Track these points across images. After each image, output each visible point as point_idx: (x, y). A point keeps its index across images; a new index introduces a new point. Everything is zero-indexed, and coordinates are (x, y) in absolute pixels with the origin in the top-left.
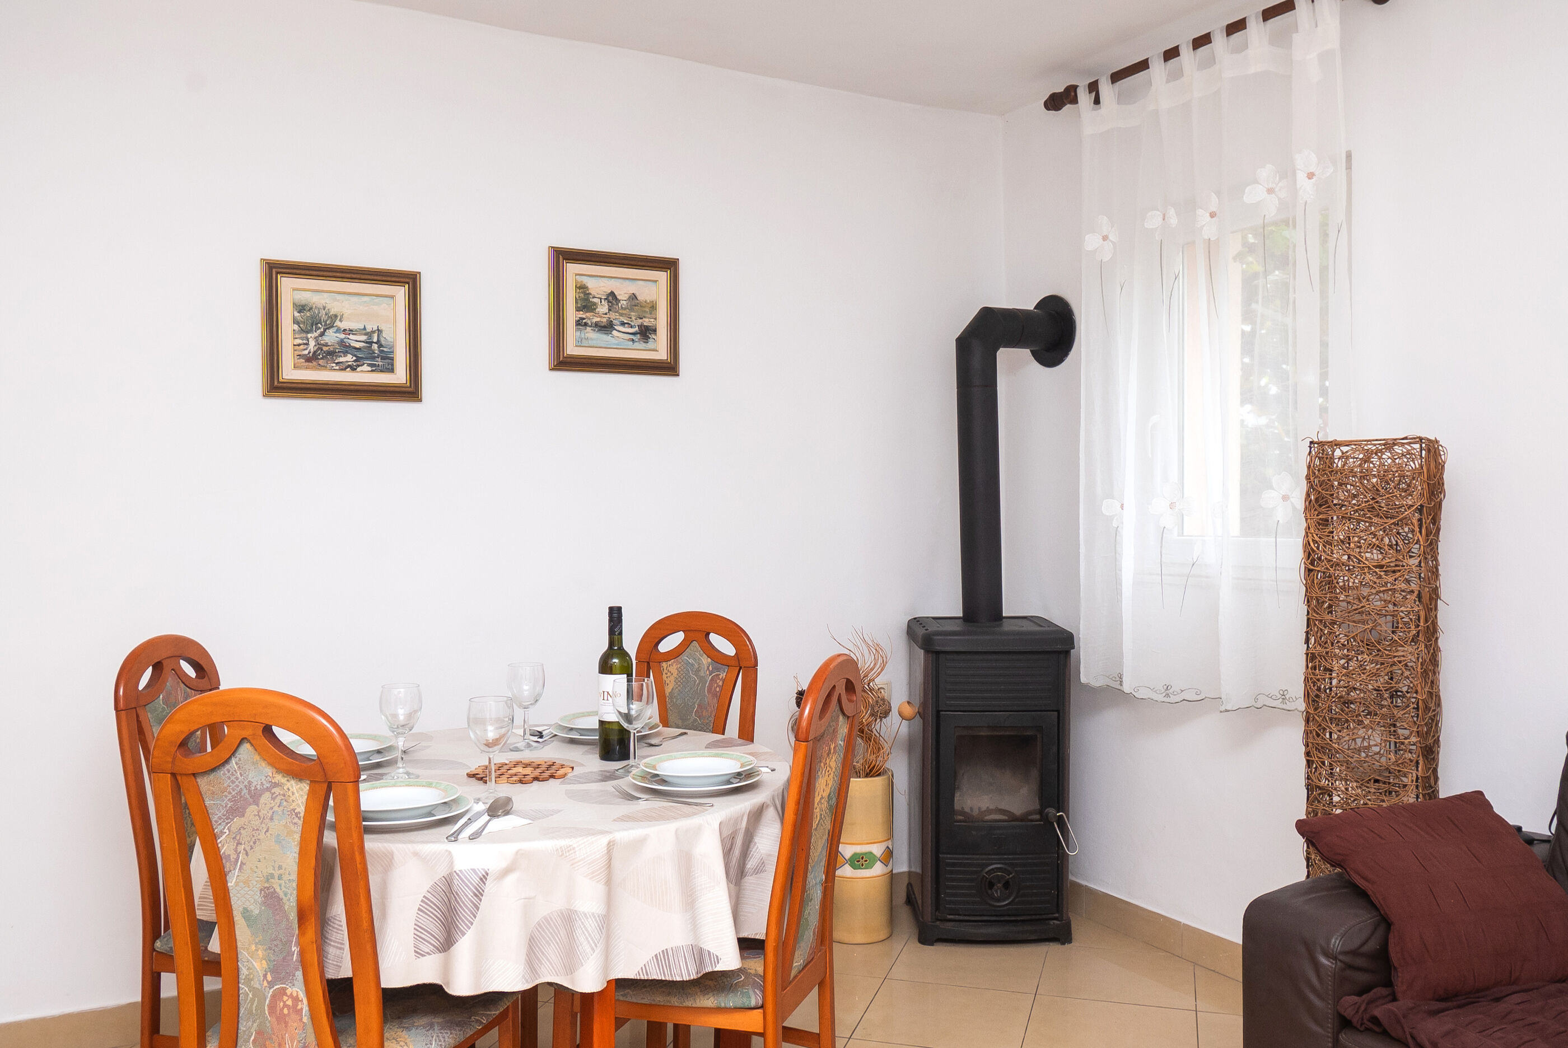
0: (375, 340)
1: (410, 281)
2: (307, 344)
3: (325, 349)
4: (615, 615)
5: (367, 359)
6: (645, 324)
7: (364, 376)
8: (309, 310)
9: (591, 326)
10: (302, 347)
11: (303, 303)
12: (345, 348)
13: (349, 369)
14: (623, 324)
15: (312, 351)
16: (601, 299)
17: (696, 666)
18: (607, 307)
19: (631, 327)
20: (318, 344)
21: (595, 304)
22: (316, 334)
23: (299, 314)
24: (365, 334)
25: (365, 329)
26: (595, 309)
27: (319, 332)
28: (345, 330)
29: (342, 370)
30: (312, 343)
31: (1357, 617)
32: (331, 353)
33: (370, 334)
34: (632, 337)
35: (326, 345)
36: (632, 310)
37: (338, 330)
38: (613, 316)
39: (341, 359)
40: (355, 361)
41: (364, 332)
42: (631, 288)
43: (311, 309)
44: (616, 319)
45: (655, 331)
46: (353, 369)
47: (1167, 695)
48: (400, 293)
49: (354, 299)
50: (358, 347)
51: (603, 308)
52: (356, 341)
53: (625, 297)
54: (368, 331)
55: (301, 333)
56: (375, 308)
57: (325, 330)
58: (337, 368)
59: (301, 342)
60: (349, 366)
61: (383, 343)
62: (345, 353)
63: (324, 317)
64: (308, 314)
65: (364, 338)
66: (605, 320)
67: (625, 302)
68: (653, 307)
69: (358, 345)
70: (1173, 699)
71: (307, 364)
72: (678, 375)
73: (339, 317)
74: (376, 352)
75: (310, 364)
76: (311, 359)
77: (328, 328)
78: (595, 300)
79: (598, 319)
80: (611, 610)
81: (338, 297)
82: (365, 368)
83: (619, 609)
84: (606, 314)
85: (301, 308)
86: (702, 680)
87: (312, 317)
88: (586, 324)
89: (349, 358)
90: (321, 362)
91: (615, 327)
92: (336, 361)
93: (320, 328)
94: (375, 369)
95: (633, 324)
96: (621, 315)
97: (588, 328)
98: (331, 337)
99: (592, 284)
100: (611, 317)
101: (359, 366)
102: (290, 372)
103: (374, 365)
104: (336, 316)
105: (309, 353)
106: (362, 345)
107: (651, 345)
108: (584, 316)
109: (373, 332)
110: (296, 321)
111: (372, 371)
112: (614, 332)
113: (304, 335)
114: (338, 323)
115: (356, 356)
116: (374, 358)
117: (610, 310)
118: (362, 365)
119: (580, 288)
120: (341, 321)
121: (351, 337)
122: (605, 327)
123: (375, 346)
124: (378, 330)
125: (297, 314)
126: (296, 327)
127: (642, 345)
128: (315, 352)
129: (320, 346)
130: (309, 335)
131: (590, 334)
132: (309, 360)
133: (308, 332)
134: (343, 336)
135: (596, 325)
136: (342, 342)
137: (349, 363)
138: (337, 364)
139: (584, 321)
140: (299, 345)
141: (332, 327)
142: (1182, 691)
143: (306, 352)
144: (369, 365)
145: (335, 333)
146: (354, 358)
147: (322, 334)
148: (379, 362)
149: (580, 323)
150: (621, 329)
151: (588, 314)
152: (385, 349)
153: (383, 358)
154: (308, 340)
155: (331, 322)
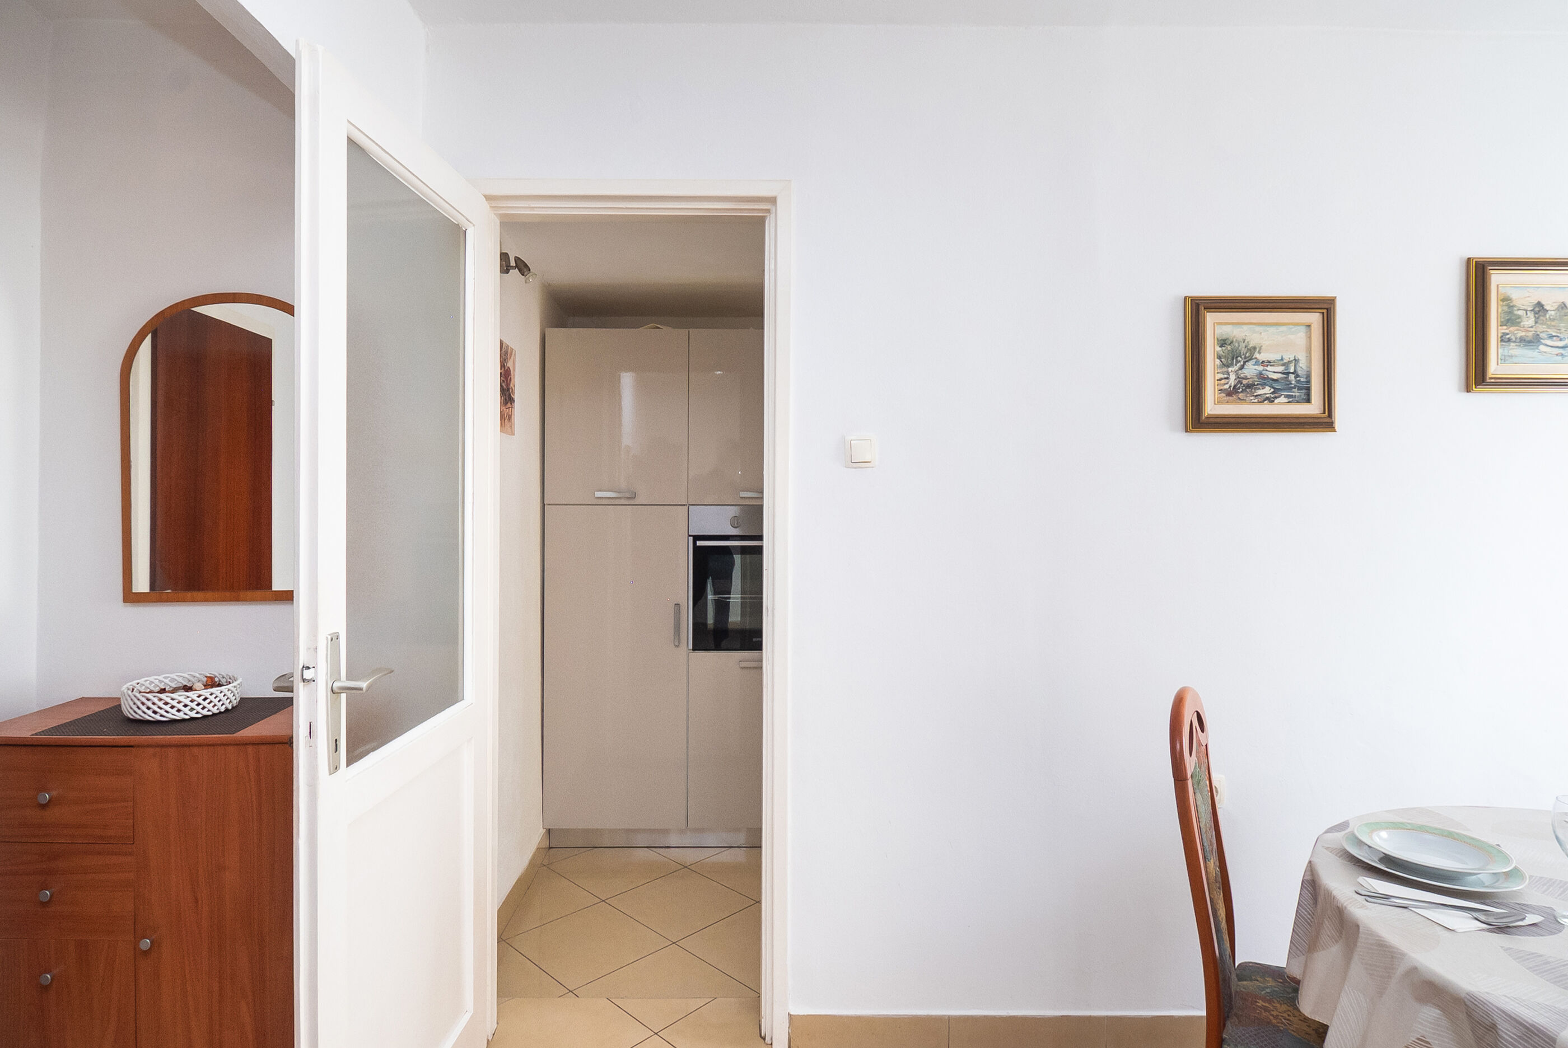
0: (1292, 370)
1: (1326, 308)
2: (1227, 378)
3: (1245, 382)
7: (1282, 408)
8: (1230, 344)
9: (1515, 342)
10: (1223, 381)
11: (1224, 337)
12: (1264, 380)
13: (1266, 402)
14: (1551, 337)
15: (1233, 385)
16: (1527, 311)
18: (1532, 319)
19: (1561, 340)
20: (1238, 378)
21: (1519, 317)
22: (1236, 368)
23: (1220, 349)
24: (1283, 365)
25: (1282, 359)
26: (1520, 323)
27: (1238, 365)
28: (1263, 362)
29: (1260, 402)
30: (1233, 377)
32: (1249, 386)
33: (1286, 365)
34: (1561, 351)
35: (1246, 378)
36: (1561, 319)
37: (1257, 363)
38: (1540, 328)
39: (1259, 392)
40: (1272, 393)
41: (1281, 362)
42: (1561, 297)
43: (1232, 342)
44: (1541, 333)
48: (1315, 318)
49: (1271, 330)
50: (1275, 378)
51: (1529, 321)
52: (1274, 372)
53: (1556, 306)
54: (1285, 361)
55: (1223, 367)
56: (1292, 337)
57: (1245, 363)
58: (1256, 401)
59: (1222, 376)
60: (1267, 399)
62: (1264, 385)
63: (1243, 350)
64: (1229, 348)
65: (1281, 369)
66: (1530, 334)
67: (1553, 313)
69: (1275, 376)
71: (1228, 398)
73: (1258, 350)
75: (1231, 398)
76: (1231, 393)
77: (1247, 361)
78: (1520, 313)
79: (1523, 334)
81: (1258, 328)
82: (1282, 399)
84: (1532, 327)
85: (1223, 343)
87: (1232, 351)
88: (1509, 340)
89: (1267, 390)
90: (1241, 395)
91: (1542, 341)
92: (1255, 394)
93: (1240, 361)
95: (1562, 336)
96: (1549, 327)
97: (1512, 344)
98: (1251, 370)
99: (1515, 295)
100: (1538, 330)
101: (1276, 398)
102: (1212, 407)
104: (1255, 348)
105: (1230, 387)
106: (1280, 376)
108: (1507, 331)
109: (1290, 362)
110: (1219, 355)
111: (1289, 402)
112: (1542, 348)
113: (1225, 369)
114: (1257, 355)
115: (1274, 388)
116: (1290, 389)
117: (1536, 322)
118: (1279, 397)
119: (1503, 300)
120: (1259, 352)
121: (1269, 368)
122: (1530, 342)
123: (1292, 377)
124: (1295, 359)
126: (1218, 361)
128: (1235, 386)
129: (1239, 379)
130: (1230, 369)
131: (1514, 350)
132: (1228, 394)
133: (1228, 366)
134: (1261, 368)
135: (1521, 339)
136: (1260, 375)
137: (1268, 395)
138: (1256, 396)
139: (1508, 336)
141: (1250, 360)
143: (1227, 386)
144: (1287, 396)
145: (1254, 365)
146: (1272, 390)
147: (1242, 367)
148: (1296, 393)
149: (1504, 339)
150: (1549, 342)
151: (1512, 329)
154: (1228, 374)
155: (1250, 354)
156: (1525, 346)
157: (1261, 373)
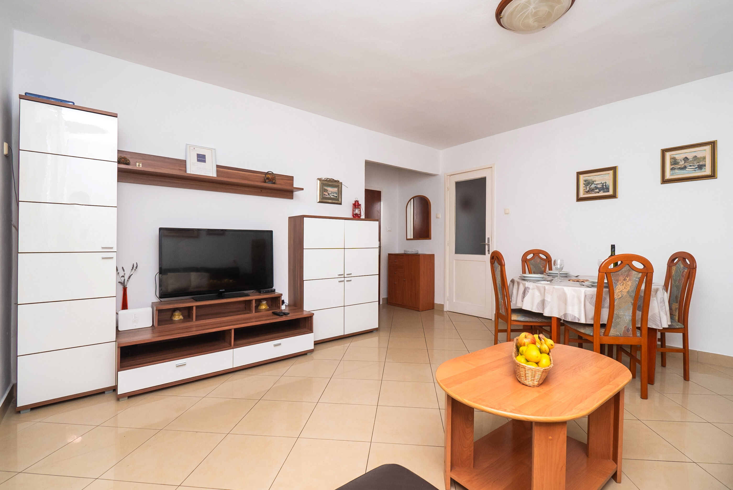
0: (604, 185)
1: (614, 169)
2: (587, 189)
3: (591, 189)
5: (602, 190)
6: (701, 164)
7: (602, 194)
9: (677, 169)
11: (586, 180)
12: (596, 188)
14: (691, 166)
16: (681, 160)
18: (684, 162)
22: (589, 186)
24: (602, 184)
26: (679, 164)
27: (590, 185)
29: (596, 193)
30: (588, 188)
32: (593, 190)
33: (603, 184)
34: (695, 169)
35: (592, 188)
36: (694, 160)
37: (595, 184)
38: (686, 164)
39: (596, 191)
42: (694, 154)
43: (588, 180)
44: (688, 165)
45: (705, 165)
46: (598, 192)
48: (611, 172)
49: (599, 176)
52: (599, 186)
53: (691, 157)
54: (602, 183)
56: (604, 177)
57: (591, 185)
59: (585, 188)
61: (607, 185)
62: (596, 189)
63: (591, 182)
64: (587, 182)
65: (601, 185)
66: (683, 166)
67: (691, 159)
68: (704, 158)
69: (600, 187)
72: (716, 178)
76: (588, 192)
78: (679, 161)
79: (680, 166)
81: (595, 176)
82: (602, 192)
84: (683, 164)
87: (588, 182)
88: (675, 169)
90: (590, 192)
91: (687, 167)
94: (604, 192)
95: (695, 165)
96: (690, 163)
97: (676, 170)
98: (593, 186)
99: (677, 157)
100: (685, 165)
101: (600, 192)
102: (582, 195)
103: (604, 191)
104: (594, 181)
107: (703, 170)
108: (674, 167)
109: (604, 183)
110: (584, 184)
111: (603, 192)
112: (687, 169)
113: (586, 187)
114: (595, 183)
116: (604, 189)
117: (685, 163)
119: (672, 159)
121: (598, 185)
122: (683, 168)
124: (605, 182)
125: (584, 182)
126: (584, 185)
127: (699, 171)
128: (589, 190)
130: (587, 187)
132: (587, 192)
134: (596, 185)
135: (679, 168)
136: (595, 187)
138: (594, 192)
140: (585, 189)
141: (593, 184)
143: (586, 191)
144: (603, 191)
146: (599, 190)
147: (591, 186)
148: (605, 190)
149: (672, 169)
151: (676, 166)
152: (607, 187)
153: (606, 189)
154: (587, 188)
155: (593, 182)
156: (680, 170)
157: (596, 186)
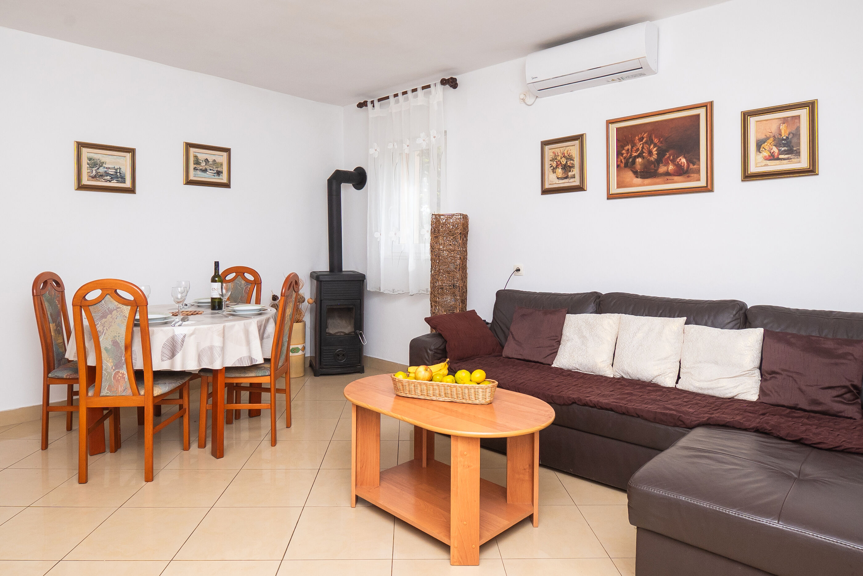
0: (118, 171)
1: (132, 151)
2: (92, 172)
3: (99, 174)
4: (217, 264)
5: (115, 178)
6: (219, 170)
7: (114, 184)
8: (93, 160)
10: (90, 173)
11: (91, 157)
12: (107, 174)
13: (108, 181)
14: (211, 170)
15: (94, 175)
16: (203, 161)
17: (240, 284)
18: (205, 163)
19: (214, 171)
20: (97, 172)
21: (200, 162)
23: (89, 161)
24: (115, 169)
25: (114, 167)
26: (200, 164)
27: (97, 168)
28: (107, 168)
29: (106, 181)
30: (94, 172)
31: (444, 264)
32: (102, 176)
33: (116, 170)
34: (214, 174)
35: (100, 173)
36: (214, 165)
37: (104, 167)
38: (207, 167)
39: (105, 178)
40: (110, 179)
41: (114, 168)
42: (214, 158)
43: (94, 159)
44: (208, 168)
45: (222, 172)
46: (110, 181)
47: (393, 292)
48: (129, 155)
49: (110, 157)
50: (112, 174)
51: (203, 164)
52: (111, 172)
53: (212, 160)
54: (116, 168)
55: (90, 168)
56: (119, 160)
57: (99, 167)
58: (104, 181)
59: (90, 171)
60: (108, 180)
61: (121, 173)
62: (107, 176)
63: (99, 163)
64: (93, 161)
65: (114, 171)
66: (204, 168)
67: (211, 162)
68: (222, 165)
69: (112, 173)
70: (395, 293)
71: (92, 179)
72: (230, 188)
73: (104, 163)
74: (119, 176)
75: (93, 179)
76: (94, 177)
77: (100, 167)
78: (200, 161)
79: (202, 168)
80: (215, 262)
81: (104, 156)
82: (115, 181)
83: (218, 262)
84: (204, 166)
85: (90, 159)
86: (242, 288)
87: (94, 162)
88: (197, 169)
89: (108, 178)
90: (97, 178)
91: (208, 170)
92: (104, 178)
93: (97, 167)
94: (118, 182)
95: (214, 170)
96: (210, 167)
97: (198, 171)
98: (102, 170)
99: (199, 156)
101: (112, 180)
102: (85, 181)
103: (118, 180)
104: (103, 163)
105: (93, 175)
106: (113, 173)
107: (221, 177)
108: (196, 166)
109: (118, 169)
110: (88, 164)
111: (117, 182)
112: (207, 172)
114: (104, 165)
115: (111, 177)
116: (118, 178)
117: (206, 165)
118: (114, 180)
119: (195, 157)
120: (105, 164)
121: (109, 170)
123: (118, 174)
125: (88, 161)
126: (88, 166)
127: (217, 177)
128: (95, 175)
129: (97, 173)
130: (93, 169)
131: (199, 173)
132: (93, 178)
133: (93, 168)
134: (106, 170)
135: (201, 170)
137: (109, 179)
138: (104, 179)
139: (196, 168)
140: (89, 172)
141: (102, 166)
142: (398, 291)
143: (92, 175)
144: (116, 180)
145: (103, 168)
146: (110, 178)
147: (98, 169)
148: (120, 179)
149: (195, 169)
150: (210, 171)
151: (198, 166)
152: (122, 175)
153: (121, 178)
154: (93, 171)
155: (101, 164)
156: (202, 171)
157: (106, 171)
